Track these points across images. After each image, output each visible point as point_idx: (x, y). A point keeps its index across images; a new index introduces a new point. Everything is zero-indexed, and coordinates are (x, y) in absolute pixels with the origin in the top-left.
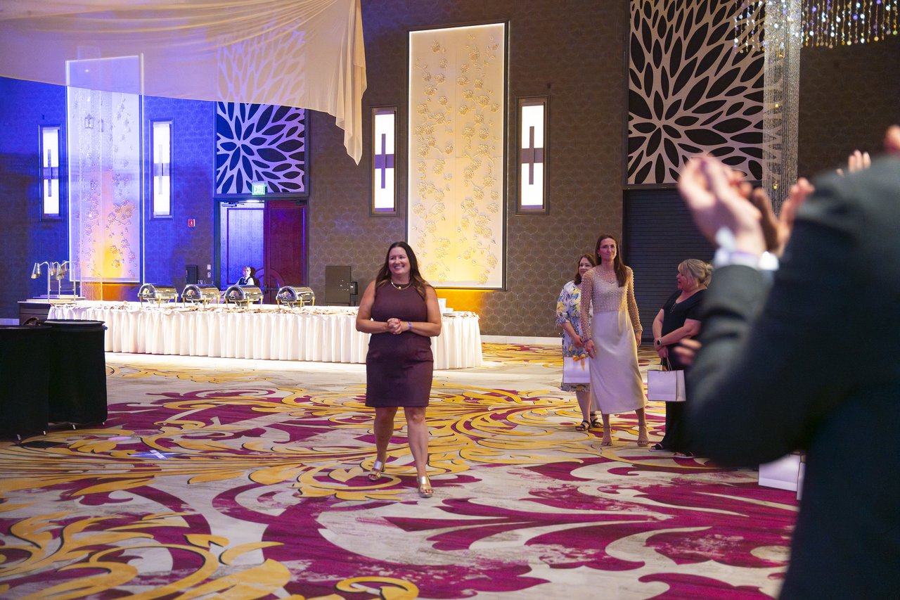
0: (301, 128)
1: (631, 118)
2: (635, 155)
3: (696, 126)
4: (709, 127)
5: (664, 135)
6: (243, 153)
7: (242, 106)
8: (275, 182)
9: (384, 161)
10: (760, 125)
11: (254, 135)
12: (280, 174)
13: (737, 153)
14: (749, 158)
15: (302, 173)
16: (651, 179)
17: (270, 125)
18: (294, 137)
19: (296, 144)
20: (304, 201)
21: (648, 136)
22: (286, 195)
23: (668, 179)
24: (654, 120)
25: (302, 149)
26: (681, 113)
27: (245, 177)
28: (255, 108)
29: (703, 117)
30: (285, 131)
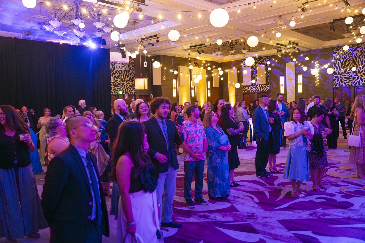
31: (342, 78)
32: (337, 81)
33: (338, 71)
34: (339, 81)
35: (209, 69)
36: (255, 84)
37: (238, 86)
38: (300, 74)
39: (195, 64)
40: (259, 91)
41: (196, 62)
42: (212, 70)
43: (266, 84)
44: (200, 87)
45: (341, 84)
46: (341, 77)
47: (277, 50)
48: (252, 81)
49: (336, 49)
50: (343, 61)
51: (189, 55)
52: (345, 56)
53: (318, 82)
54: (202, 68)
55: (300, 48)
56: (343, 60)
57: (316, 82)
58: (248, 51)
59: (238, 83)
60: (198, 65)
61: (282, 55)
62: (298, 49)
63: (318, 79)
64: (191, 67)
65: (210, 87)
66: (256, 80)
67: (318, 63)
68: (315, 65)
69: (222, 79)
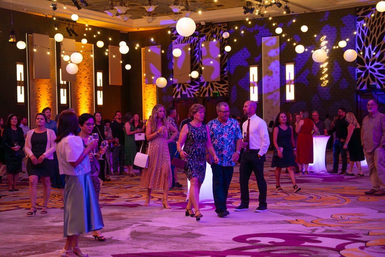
31: (374, 71)
32: (365, 77)
33: (367, 57)
34: (369, 77)
35: (100, 44)
36: (198, 79)
37: (162, 82)
38: (290, 62)
39: (68, 31)
40: (207, 95)
41: (71, 27)
42: (106, 47)
43: (221, 82)
44: (80, 83)
45: (372, 83)
46: (371, 69)
47: (244, 8)
48: (190, 73)
49: (362, 12)
50: (377, 36)
51: (55, 8)
52: (380, 25)
53: (327, 79)
54: (84, 41)
55: (292, 8)
56: (375, 35)
57: (321, 79)
58: (183, 7)
59: (162, 77)
60: (76, 35)
61: (254, 20)
62: (287, 8)
63: (326, 73)
64: (59, 37)
65: (102, 86)
66: (200, 72)
67: (326, 39)
68: (320, 42)
69: (128, 67)
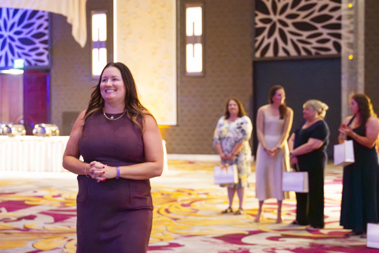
0: (46, 24)
1: (256, 15)
2: (260, 38)
3: (299, 20)
4: (307, 20)
5: (279, 26)
6: (8, 41)
7: (8, 10)
8: (29, 59)
9: (99, 45)
10: (340, 18)
11: (16, 29)
12: (33, 53)
13: (325, 36)
14: (333, 39)
15: (47, 53)
16: (270, 53)
17: (26, 22)
18: (42, 30)
19: (42, 35)
20: (47, 71)
21: (268, 26)
22: (36, 67)
23: (281, 54)
24: (272, 16)
25: (46, 38)
26: (289, 11)
27: (10, 56)
28: (16, 11)
29: (303, 14)
30: (36, 26)
